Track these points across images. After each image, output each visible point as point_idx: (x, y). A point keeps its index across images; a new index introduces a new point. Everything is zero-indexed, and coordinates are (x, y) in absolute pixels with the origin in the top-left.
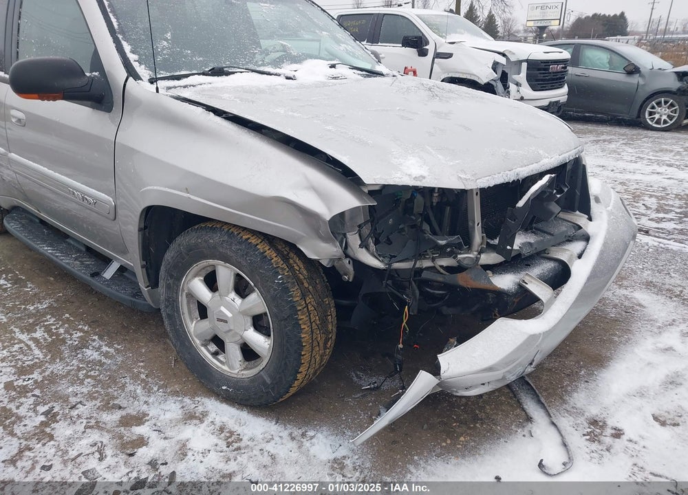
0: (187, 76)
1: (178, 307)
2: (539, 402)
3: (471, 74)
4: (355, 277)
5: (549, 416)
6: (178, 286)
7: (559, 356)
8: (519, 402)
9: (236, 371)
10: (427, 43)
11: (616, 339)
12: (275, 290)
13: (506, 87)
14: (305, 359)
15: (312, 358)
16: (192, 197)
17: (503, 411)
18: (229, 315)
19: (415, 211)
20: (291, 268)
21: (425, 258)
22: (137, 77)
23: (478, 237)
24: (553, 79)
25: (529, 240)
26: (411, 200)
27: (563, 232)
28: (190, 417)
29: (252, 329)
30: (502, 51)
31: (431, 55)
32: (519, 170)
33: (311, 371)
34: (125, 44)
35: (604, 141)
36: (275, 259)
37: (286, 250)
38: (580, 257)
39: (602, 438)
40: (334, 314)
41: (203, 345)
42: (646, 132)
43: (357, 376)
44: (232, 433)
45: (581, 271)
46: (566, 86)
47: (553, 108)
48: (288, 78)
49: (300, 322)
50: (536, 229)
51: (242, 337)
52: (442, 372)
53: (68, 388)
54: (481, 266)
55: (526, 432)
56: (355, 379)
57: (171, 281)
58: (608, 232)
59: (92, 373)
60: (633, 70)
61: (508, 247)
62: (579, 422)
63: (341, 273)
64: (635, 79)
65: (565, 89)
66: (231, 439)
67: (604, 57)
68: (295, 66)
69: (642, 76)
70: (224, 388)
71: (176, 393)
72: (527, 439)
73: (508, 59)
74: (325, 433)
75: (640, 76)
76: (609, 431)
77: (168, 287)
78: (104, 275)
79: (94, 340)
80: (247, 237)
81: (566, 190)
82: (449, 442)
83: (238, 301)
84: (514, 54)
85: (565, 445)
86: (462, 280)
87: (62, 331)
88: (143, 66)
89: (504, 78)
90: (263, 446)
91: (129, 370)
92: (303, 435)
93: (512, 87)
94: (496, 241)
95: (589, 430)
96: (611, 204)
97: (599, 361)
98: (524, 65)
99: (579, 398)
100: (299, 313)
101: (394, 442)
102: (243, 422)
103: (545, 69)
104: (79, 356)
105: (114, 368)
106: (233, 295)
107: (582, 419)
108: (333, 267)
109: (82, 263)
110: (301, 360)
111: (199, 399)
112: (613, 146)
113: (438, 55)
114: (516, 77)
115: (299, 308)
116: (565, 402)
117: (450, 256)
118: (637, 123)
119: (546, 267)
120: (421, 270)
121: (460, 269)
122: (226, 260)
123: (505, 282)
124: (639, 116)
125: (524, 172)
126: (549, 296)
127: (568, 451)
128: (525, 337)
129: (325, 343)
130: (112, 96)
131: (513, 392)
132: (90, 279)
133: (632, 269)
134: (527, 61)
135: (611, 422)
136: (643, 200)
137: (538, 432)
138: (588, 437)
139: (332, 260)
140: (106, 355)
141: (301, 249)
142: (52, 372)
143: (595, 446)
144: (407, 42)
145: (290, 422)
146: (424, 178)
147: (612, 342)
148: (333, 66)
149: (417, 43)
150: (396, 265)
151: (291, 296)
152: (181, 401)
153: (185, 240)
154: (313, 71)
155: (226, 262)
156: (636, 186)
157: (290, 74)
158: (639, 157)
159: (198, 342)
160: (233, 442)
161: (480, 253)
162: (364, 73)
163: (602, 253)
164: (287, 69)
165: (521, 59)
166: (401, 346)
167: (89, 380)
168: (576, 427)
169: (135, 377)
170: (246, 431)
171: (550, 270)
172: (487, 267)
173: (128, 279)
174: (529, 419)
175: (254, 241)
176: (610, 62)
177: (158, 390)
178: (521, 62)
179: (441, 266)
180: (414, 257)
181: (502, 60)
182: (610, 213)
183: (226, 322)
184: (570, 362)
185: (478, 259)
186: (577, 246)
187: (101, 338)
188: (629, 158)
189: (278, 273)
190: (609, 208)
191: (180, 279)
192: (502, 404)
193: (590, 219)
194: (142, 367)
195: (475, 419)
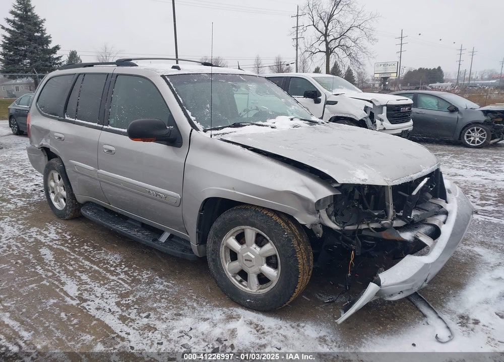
0: (222, 128)
1: (219, 255)
2: (429, 306)
3: (350, 114)
4: (323, 235)
5: (436, 313)
6: (220, 242)
7: (435, 283)
8: (417, 307)
9: (255, 291)
10: (320, 95)
11: (467, 273)
12: (284, 241)
13: (374, 122)
14: (300, 280)
15: (303, 279)
16: (237, 192)
17: (408, 312)
18: (253, 257)
19: (355, 198)
20: (291, 229)
21: (363, 224)
22: (197, 129)
23: (391, 211)
24: (403, 117)
25: (417, 214)
26: (353, 192)
27: (433, 209)
28: (230, 318)
29: (265, 265)
30: (370, 99)
31: (323, 102)
32: (412, 176)
33: (302, 287)
34: (188, 111)
35: (439, 155)
36: (283, 224)
37: (286, 219)
38: (444, 223)
39: (468, 325)
40: (312, 255)
41: (233, 276)
42: (466, 149)
43: (320, 296)
44: (257, 326)
45: (446, 231)
46: (411, 120)
47: (404, 134)
48: (272, 128)
49: (298, 258)
50: (418, 208)
51: (260, 270)
52: (382, 283)
53: (153, 304)
54: (394, 227)
55: (424, 322)
56: (318, 297)
57: (217, 239)
58: (458, 209)
59: (164, 296)
60: (454, 109)
61: (409, 217)
62: (454, 317)
63: (315, 232)
64: (456, 115)
65: (411, 122)
66: (258, 328)
67: (434, 101)
68: (273, 120)
69: (460, 113)
70: (248, 301)
71: (217, 306)
72: (426, 326)
73: (374, 104)
74: (310, 324)
75: (458, 113)
76: (471, 321)
77: (215, 243)
78: (160, 240)
79: (157, 279)
80: (266, 212)
81: (434, 186)
82: (381, 328)
83: (258, 249)
84: (378, 101)
85: (448, 328)
86: (385, 235)
87: (135, 274)
88: (199, 123)
89: (372, 116)
90: (278, 331)
91: (185, 294)
92: (298, 326)
93: (378, 122)
94: (401, 214)
95: (460, 321)
96: (458, 194)
97: (459, 286)
98: (385, 108)
99: (451, 305)
100: (297, 253)
101: (350, 328)
102: (261, 320)
103: (398, 110)
104: (152, 287)
105: (176, 293)
106: (254, 245)
107: (455, 315)
108: (311, 229)
109: (143, 234)
110: (298, 280)
111: (232, 308)
112: (445, 158)
113: (328, 103)
114: (380, 116)
115: (297, 251)
116: (443, 307)
117: (377, 222)
118: (459, 143)
119: (427, 228)
120: (361, 230)
121: (383, 229)
122: (253, 225)
123: (407, 236)
124: (460, 139)
125: (415, 176)
126: (432, 244)
127: (450, 331)
128: (423, 265)
129: (309, 272)
130: (182, 138)
131: (412, 303)
132: (152, 243)
133: (471, 235)
134: (386, 105)
135: (472, 317)
136: (470, 193)
137: (432, 322)
138: (460, 324)
139: (312, 225)
140: (167, 286)
141: (297, 219)
142: (140, 296)
143: (464, 329)
144: (307, 95)
145: (288, 319)
146: (367, 180)
147: (465, 275)
148: (292, 119)
149: (314, 95)
150: (347, 228)
151: (293, 244)
152: (222, 310)
153: (227, 216)
154: (283, 123)
155: (252, 226)
156: (464, 184)
157: (273, 125)
158: (464, 165)
159: (230, 275)
160: (259, 330)
161: (393, 220)
162: (307, 122)
163: (457, 221)
164: (269, 122)
165: (382, 104)
166: (349, 275)
167: (164, 300)
168: (452, 319)
169: (190, 298)
170: (265, 324)
171: (429, 230)
172: (397, 228)
173: (175, 242)
174: (425, 316)
175: (270, 214)
176: (438, 105)
177: (206, 304)
178: (382, 106)
179: (372, 228)
180: (357, 223)
181: (371, 105)
182: (458, 199)
183: (251, 261)
184: (443, 286)
185: (392, 224)
186: (442, 218)
187: (161, 277)
188: (458, 166)
189: (285, 232)
190: (457, 196)
191: (221, 238)
192: (407, 308)
193: (447, 202)
194: (192, 293)
195: (394, 316)
